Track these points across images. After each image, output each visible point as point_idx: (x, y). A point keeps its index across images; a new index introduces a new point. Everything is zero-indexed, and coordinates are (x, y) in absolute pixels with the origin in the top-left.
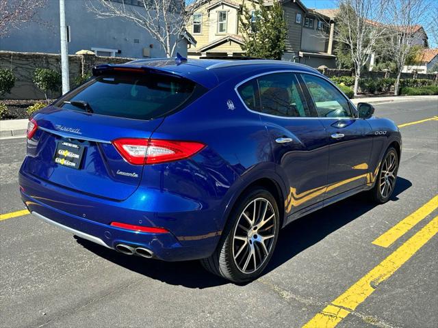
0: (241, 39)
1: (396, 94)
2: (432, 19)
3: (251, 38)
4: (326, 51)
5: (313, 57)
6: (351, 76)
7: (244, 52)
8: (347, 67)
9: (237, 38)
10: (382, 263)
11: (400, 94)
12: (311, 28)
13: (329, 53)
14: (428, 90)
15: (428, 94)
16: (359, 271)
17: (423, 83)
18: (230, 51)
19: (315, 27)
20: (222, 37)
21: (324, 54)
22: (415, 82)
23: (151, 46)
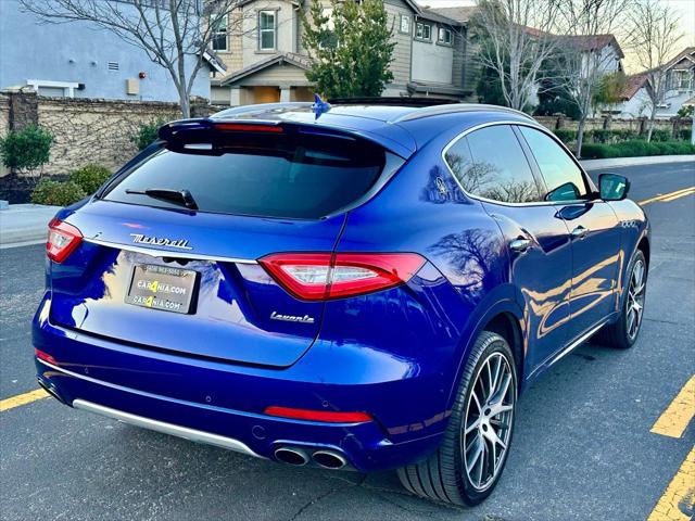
0: (304, 62)
1: (579, 156)
2: (634, 25)
3: (324, 60)
5: (433, 93)
7: (313, 84)
9: (297, 59)
10: (682, 468)
12: (426, 42)
16: (648, 485)
18: (285, 82)
19: (434, 39)
20: (267, 58)
23: (141, 76)
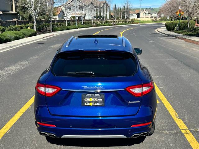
1: (51, 31)
4: (12, 11)
5: (7, 14)
6: (29, 23)
8: (26, 19)
11: (53, 31)
13: (14, 11)
14: (64, 28)
15: (64, 30)
17: (60, 25)
21: (12, 12)
22: (57, 25)
